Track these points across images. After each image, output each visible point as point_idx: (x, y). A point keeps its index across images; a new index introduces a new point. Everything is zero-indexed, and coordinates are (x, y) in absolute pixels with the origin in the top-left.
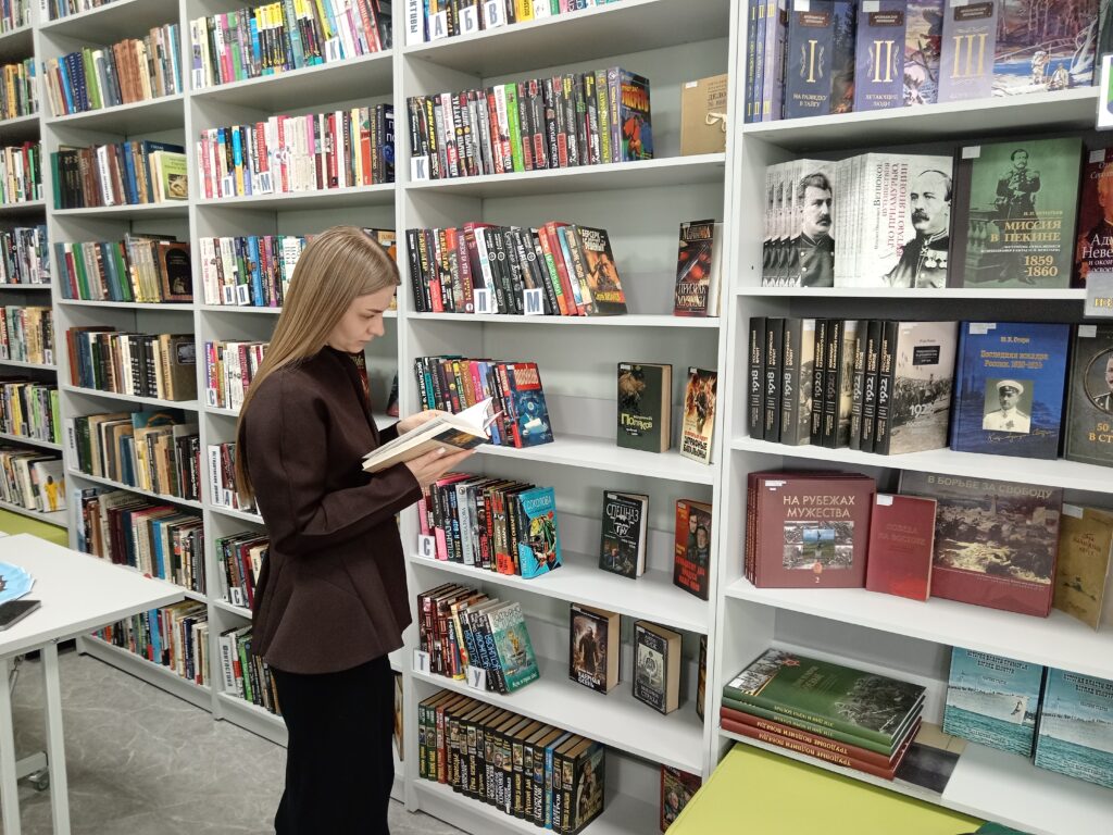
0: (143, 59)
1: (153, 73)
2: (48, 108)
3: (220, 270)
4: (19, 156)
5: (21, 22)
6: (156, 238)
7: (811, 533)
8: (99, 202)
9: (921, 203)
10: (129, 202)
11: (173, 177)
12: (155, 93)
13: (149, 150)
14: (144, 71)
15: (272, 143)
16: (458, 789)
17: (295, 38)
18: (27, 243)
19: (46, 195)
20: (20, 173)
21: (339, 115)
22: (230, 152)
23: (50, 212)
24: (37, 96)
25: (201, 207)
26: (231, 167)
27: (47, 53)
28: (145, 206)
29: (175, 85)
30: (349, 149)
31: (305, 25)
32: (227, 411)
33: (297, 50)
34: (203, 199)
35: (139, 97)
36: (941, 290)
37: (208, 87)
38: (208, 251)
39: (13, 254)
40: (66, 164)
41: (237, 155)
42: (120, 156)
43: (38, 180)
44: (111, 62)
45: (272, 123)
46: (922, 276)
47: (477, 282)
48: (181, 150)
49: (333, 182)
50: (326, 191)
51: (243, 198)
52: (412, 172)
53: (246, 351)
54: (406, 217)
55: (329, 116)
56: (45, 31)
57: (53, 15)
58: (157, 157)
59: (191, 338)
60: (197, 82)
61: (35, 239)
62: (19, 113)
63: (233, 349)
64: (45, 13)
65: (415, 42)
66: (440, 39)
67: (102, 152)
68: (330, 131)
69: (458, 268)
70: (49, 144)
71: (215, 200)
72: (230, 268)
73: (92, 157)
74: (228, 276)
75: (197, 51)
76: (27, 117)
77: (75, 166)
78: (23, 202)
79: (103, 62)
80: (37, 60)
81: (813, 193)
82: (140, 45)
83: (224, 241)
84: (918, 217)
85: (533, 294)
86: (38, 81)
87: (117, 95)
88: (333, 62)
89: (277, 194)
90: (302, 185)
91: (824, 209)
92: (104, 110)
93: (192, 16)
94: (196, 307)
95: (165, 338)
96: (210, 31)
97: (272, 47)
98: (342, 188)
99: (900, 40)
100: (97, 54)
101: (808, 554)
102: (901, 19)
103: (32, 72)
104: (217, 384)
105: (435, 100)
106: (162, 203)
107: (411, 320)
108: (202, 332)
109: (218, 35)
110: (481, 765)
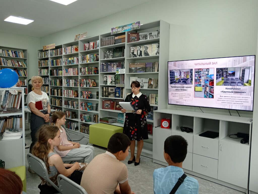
0: (59, 61)
1: (60, 63)
2: (50, 65)
3: (65, 83)
4: (46, 70)
5: (48, 56)
6: (59, 79)
7: (106, 105)
8: (54, 75)
9: (112, 78)
10: (57, 76)
11: (61, 73)
12: (60, 65)
13: (59, 70)
14: (59, 63)
15: (70, 71)
16: (83, 133)
17: (72, 61)
18: (47, 79)
19: (49, 74)
20: (46, 72)
21: (75, 69)
22: (66, 71)
23: (49, 76)
24: (49, 64)
25: (63, 76)
26: (66, 73)
27: (50, 60)
28: (59, 76)
29: (62, 65)
30: (76, 72)
31: (72, 60)
32: (65, 97)
33: (72, 62)
34: (64, 76)
35: (59, 65)
36: (114, 85)
37: (65, 65)
38: (64, 81)
39: (45, 81)
40: (51, 71)
41: (67, 72)
42: (56, 70)
43: (48, 73)
44: (56, 61)
45: (70, 69)
46: (112, 84)
47: (84, 84)
48: (62, 70)
49: (74, 75)
50: (74, 76)
51: (67, 76)
52: (80, 74)
53: (67, 91)
54: (79, 78)
55: (74, 68)
56: (50, 57)
57: (51, 56)
58: (60, 71)
59: (62, 90)
60: (64, 64)
61: (48, 79)
62: (47, 66)
63: (66, 90)
64: (50, 56)
65: (80, 63)
66: (82, 63)
67: (55, 70)
68: (74, 70)
69: (83, 83)
70: (50, 69)
71: (65, 76)
72: (66, 82)
73: (54, 71)
74: (66, 83)
75: (64, 61)
76: (48, 66)
77: (52, 72)
78: (46, 75)
79: (55, 61)
80: (49, 60)
81: (105, 77)
82: (59, 60)
83: (65, 80)
84: (112, 79)
85: (88, 85)
86: (49, 62)
87: (56, 65)
88: (74, 64)
89: (70, 76)
90: (72, 75)
91: (106, 79)
92: (55, 66)
93: (63, 58)
94: (63, 86)
95: (60, 90)
96: (65, 60)
97: (70, 62)
98: (75, 75)
99: (111, 66)
100: (55, 60)
101: (106, 106)
102: (111, 65)
103: (48, 61)
104: (64, 94)
105: (82, 68)
106: (60, 76)
107: (80, 88)
108: (63, 89)
109: (66, 60)
110: (85, 129)
